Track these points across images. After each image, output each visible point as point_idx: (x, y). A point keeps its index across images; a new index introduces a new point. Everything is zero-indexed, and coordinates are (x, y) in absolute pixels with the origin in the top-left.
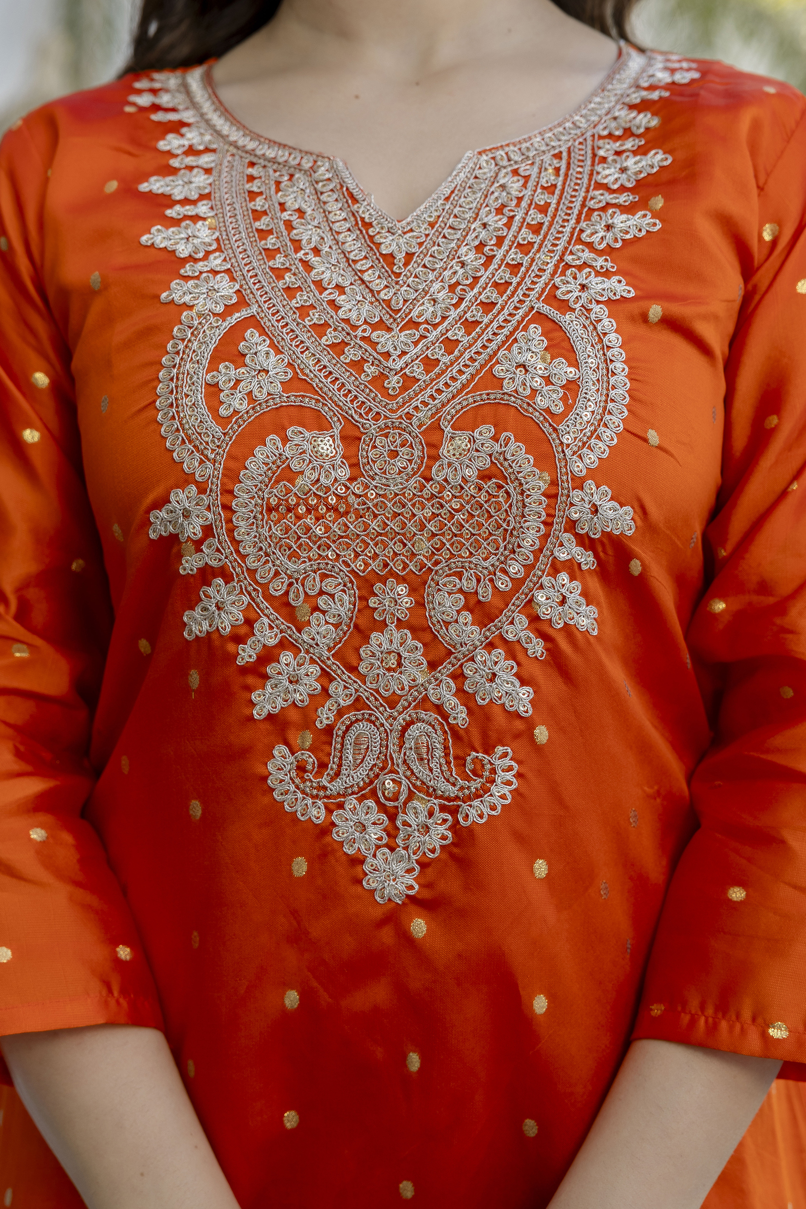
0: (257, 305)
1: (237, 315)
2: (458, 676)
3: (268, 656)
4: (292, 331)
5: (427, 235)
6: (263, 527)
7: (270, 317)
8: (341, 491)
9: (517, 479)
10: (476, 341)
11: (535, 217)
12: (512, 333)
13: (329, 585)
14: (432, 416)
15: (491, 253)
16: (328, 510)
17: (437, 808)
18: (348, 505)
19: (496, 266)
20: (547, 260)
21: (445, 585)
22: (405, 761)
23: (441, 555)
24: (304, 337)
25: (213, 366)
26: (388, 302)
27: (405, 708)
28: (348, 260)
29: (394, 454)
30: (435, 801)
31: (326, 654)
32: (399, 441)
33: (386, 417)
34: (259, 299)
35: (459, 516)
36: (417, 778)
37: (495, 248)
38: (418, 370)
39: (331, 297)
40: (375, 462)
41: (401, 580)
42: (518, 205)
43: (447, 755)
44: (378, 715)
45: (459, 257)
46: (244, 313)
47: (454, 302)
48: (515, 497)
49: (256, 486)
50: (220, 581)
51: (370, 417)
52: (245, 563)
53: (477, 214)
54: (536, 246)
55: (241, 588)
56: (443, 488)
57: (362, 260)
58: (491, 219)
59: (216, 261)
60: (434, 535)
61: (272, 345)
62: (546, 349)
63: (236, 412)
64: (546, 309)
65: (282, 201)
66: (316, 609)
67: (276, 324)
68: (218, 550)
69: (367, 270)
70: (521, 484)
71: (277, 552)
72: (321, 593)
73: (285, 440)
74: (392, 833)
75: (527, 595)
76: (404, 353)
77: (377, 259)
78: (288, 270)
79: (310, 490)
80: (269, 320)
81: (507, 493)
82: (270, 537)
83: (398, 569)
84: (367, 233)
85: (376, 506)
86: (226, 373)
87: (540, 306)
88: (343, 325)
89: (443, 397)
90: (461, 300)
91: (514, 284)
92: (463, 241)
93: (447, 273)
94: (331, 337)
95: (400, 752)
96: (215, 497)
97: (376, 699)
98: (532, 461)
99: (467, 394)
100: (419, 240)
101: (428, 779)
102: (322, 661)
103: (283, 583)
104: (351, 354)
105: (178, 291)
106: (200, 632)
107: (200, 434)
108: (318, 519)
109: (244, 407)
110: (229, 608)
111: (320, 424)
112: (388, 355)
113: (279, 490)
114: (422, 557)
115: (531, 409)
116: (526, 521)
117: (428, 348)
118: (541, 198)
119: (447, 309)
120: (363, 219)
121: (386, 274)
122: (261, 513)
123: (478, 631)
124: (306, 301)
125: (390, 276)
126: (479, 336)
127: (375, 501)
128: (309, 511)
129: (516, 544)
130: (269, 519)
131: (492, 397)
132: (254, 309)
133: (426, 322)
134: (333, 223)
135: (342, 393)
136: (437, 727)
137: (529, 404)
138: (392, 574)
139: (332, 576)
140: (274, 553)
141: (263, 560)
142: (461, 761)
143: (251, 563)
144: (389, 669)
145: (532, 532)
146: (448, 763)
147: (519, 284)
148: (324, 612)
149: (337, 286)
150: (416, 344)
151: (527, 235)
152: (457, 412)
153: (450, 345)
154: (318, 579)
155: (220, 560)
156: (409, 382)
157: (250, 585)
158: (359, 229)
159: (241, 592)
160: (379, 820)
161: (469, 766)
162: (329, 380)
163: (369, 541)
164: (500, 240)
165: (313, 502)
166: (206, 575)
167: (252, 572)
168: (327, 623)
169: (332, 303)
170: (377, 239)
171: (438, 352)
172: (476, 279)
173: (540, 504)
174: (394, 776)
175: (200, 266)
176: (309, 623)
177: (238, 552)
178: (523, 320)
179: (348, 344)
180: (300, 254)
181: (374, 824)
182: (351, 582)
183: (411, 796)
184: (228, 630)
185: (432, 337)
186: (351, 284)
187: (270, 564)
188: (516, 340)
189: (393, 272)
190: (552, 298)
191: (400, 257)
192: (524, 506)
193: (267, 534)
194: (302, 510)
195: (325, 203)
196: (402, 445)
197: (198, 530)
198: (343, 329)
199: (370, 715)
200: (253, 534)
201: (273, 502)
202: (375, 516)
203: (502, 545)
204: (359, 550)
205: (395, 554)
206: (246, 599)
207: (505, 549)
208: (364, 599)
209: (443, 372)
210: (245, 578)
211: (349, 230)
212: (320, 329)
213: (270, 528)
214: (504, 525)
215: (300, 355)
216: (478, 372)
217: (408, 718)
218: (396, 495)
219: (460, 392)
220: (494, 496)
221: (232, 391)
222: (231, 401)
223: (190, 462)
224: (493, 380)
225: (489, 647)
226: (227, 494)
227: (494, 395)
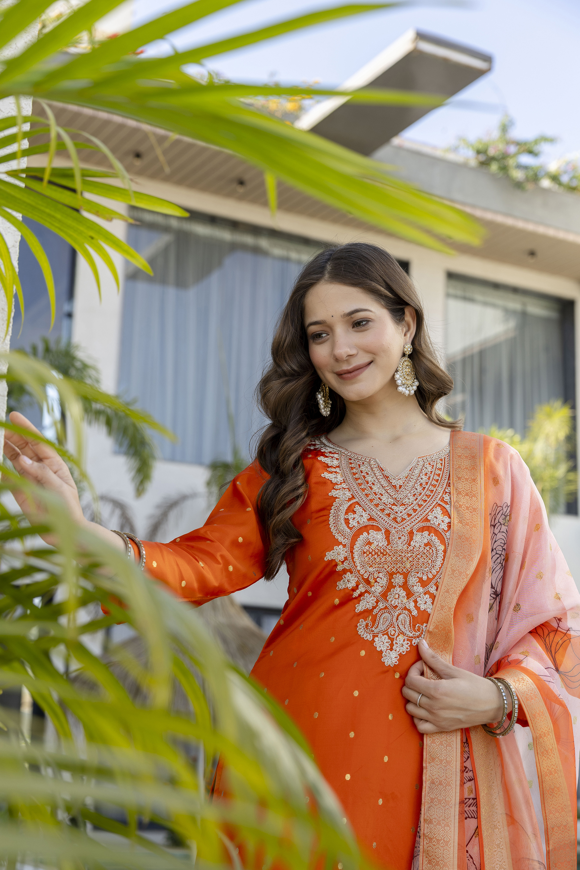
0: (357, 499)
1: (352, 501)
2: (416, 602)
3: (361, 595)
4: (369, 506)
5: (405, 480)
6: (362, 558)
7: (362, 502)
8: (385, 548)
9: (435, 546)
10: (422, 510)
11: (436, 477)
12: (432, 508)
13: (381, 575)
14: (411, 528)
15: (425, 487)
16: (381, 553)
17: (406, 639)
18: (386, 552)
19: (429, 485)
20: (440, 490)
21: (413, 575)
22: (397, 625)
23: (413, 567)
24: (372, 507)
25: (346, 513)
26: (396, 499)
27: (399, 610)
28: (383, 487)
29: (400, 538)
30: (406, 637)
31: (378, 595)
32: (401, 535)
33: (397, 528)
34: (358, 497)
35: (418, 556)
36: (401, 630)
37: (425, 485)
38: (406, 516)
39: (379, 497)
40: (394, 540)
41: (401, 574)
42: (431, 473)
43: (410, 624)
44: (391, 611)
45: (415, 487)
46: (354, 501)
47: (415, 499)
48: (435, 552)
49: (360, 546)
50: (349, 573)
51: (393, 528)
52: (356, 568)
53: (419, 475)
54: (437, 486)
55: (355, 576)
56: (414, 548)
57: (387, 487)
58: (423, 477)
59: (344, 485)
60: (411, 562)
61: (363, 509)
62: (442, 513)
63: (354, 526)
64: (441, 503)
65: (361, 470)
66: (376, 581)
67: (364, 504)
68: (349, 564)
69: (389, 489)
70: (436, 548)
71: (366, 565)
72: (378, 577)
73: (369, 534)
74: (392, 645)
75: (436, 580)
76: (401, 512)
77: (391, 486)
78: (366, 489)
79: (376, 548)
80: (362, 503)
81: (432, 550)
82: (364, 561)
83: (400, 571)
84: (387, 479)
85: (394, 553)
86: (351, 516)
87: (440, 502)
88: (383, 504)
89: (413, 524)
90: (417, 499)
91: (432, 496)
92: (416, 483)
93: (412, 491)
94: (380, 507)
95: (396, 622)
96: (347, 549)
97: (391, 607)
98: (439, 542)
99: (420, 523)
100: (403, 482)
101: (404, 630)
102: (377, 597)
103: (368, 574)
104: (387, 512)
105: (333, 493)
106: (342, 588)
107: (343, 531)
108: (378, 556)
109: (356, 525)
110: (351, 582)
111: (378, 529)
112: (397, 512)
113: (367, 547)
114: (407, 568)
115: (438, 528)
116: (437, 558)
117: (408, 511)
118: (438, 472)
119: (413, 501)
120: (386, 476)
121: (394, 491)
122: (362, 554)
123: (422, 589)
124: (372, 498)
125: (395, 491)
126: (423, 509)
127: (394, 551)
128: (375, 554)
129: (435, 565)
130: (364, 556)
131: (427, 524)
132: (357, 500)
133: (407, 504)
134: (377, 476)
135: (384, 522)
136: (408, 616)
137: (438, 527)
138: (398, 572)
139: (381, 572)
140: (365, 565)
141: (362, 568)
142: (414, 626)
143: (359, 568)
144: (395, 599)
145: (439, 562)
146: (410, 626)
147: (433, 496)
148: (378, 583)
149: (380, 494)
150: (405, 510)
151: (434, 482)
152: (418, 528)
153: (415, 511)
154: (377, 573)
155: (349, 567)
156: (403, 519)
157: (358, 575)
158: (385, 478)
159: (355, 577)
160: (388, 641)
161: (417, 628)
162: (381, 518)
163: (392, 563)
164: (427, 483)
165: (377, 551)
166: (345, 571)
167: (359, 571)
168: (379, 586)
169: (379, 498)
170: (391, 481)
171: (411, 512)
172: (421, 494)
173: (442, 554)
174: (394, 629)
175: (339, 486)
176: (374, 586)
177: (355, 565)
178: (435, 505)
179: (385, 509)
180: (369, 485)
181: (387, 642)
182: (387, 574)
183: (399, 635)
184: (351, 588)
185: (409, 508)
186: (384, 493)
187: (364, 569)
188: (433, 510)
189: (396, 490)
190: (442, 500)
191: (398, 486)
192: (437, 554)
193: (363, 560)
194: (373, 553)
195: (374, 471)
196: (402, 536)
197: (343, 558)
198: (383, 505)
199: (389, 611)
200: (359, 560)
201: (365, 551)
202: (394, 556)
203: (430, 565)
204: (389, 565)
205: (400, 567)
206: (357, 579)
207: (431, 566)
208: (390, 579)
209: (413, 517)
210: (357, 573)
211: (382, 478)
212: (377, 505)
213: (364, 558)
214: (431, 559)
215: (372, 512)
216: (423, 518)
217: (400, 613)
218: (400, 550)
219: (418, 522)
220: (428, 551)
221: (353, 520)
222: (352, 523)
223: (340, 539)
224: (427, 520)
225: (425, 594)
226: (352, 548)
227: (428, 524)
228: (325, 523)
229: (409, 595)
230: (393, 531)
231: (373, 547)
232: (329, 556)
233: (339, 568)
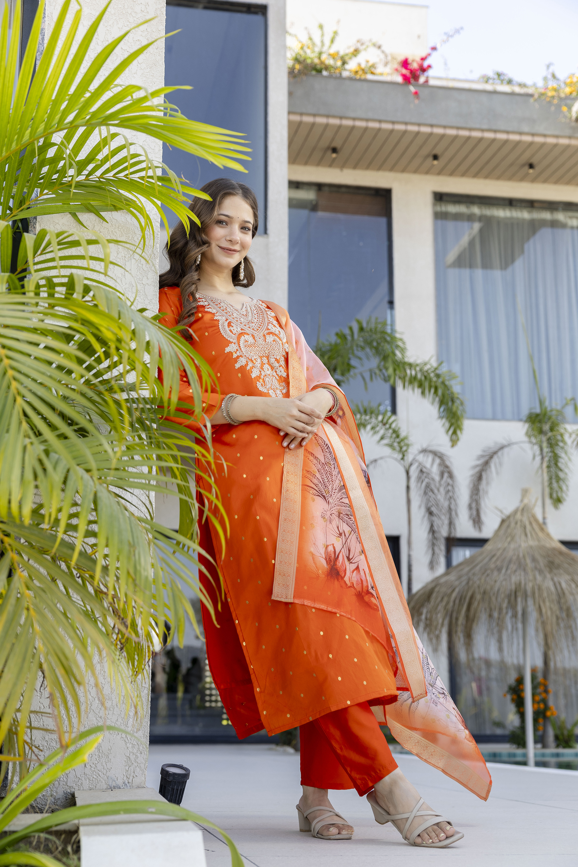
0: (230, 320)
1: (228, 321)
3: (251, 368)
4: (237, 323)
8: (254, 344)
24: (239, 324)
31: (259, 368)
40: (257, 340)
49: (243, 343)
50: (241, 358)
61: (236, 325)
66: (256, 361)
67: (234, 322)
68: (239, 353)
71: (248, 352)
72: (256, 359)
73: (244, 337)
86: (231, 328)
103: (251, 357)
104: (247, 326)
105: (216, 318)
107: (231, 336)
109: (236, 333)
110: (243, 362)
111: (248, 334)
113: (246, 344)
122: (244, 347)
130: (246, 348)
135: (249, 331)
138: (264, 356)
141: (247, 354)
143: (245, 354)
154: (255, 356)
165: (251, 345)
166: (238, 357)
168: (258, 363)
177: (243, 353)
184: (244, 365)
193: (246, 350)
197: (235, 350)
200: (244, 350)
206: (246, 360)
215: (240, 326)
222: (234, 332)
223: (231, 340)
224: (268, 329)
225: (280, 367)
226: (239, 344)
227: (270, 331)
228: (219, 333)
229: (272, 368)
230: (255, 335)
231: (249, 343)
232: (227, 350)
233: (235, 356)
